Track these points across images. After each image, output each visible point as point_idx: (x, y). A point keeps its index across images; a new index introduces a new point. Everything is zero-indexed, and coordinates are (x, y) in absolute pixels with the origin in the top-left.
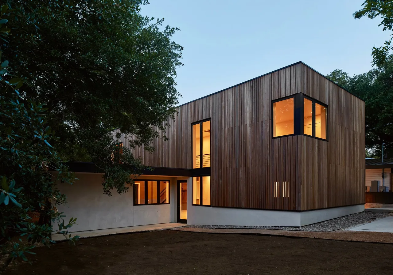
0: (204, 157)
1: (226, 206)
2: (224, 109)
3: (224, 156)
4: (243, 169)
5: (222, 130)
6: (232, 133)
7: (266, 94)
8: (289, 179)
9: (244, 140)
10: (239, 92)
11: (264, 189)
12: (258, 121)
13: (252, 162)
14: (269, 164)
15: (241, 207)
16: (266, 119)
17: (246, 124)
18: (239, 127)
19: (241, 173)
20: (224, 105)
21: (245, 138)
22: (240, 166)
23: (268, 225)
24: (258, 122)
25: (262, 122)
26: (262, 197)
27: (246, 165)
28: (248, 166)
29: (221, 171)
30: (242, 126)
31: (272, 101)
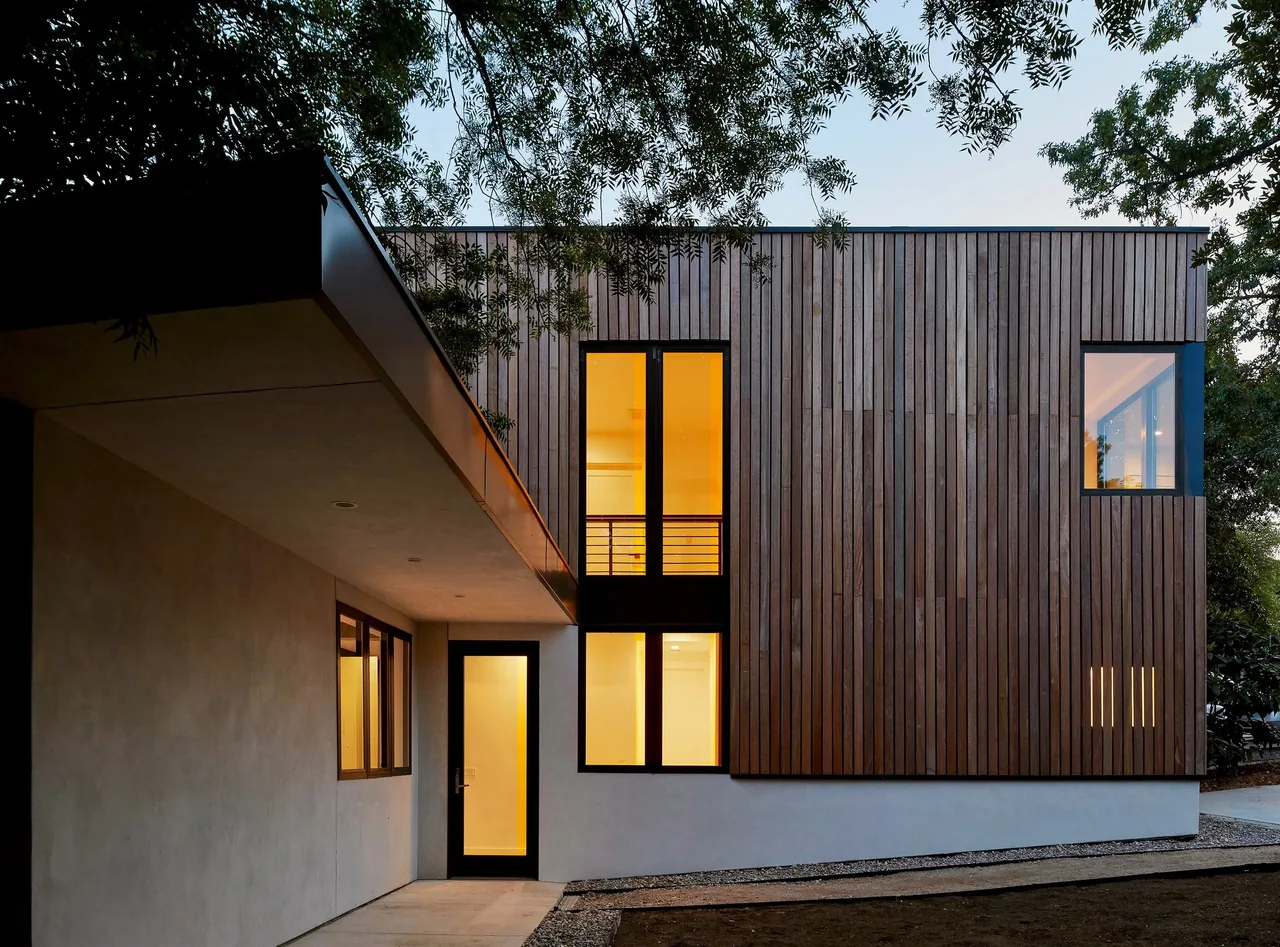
0: (669, 530)
1: (827, 770)
2: (818, 320)
3: (817, 536)
4: (931, 605)
5: (807, 413)
6: (868, 437)
7: (1055, 310)
8: (1159, 656)
9: (942, 482)
10: (910, 260)
11: (1044, 694)
12: (1013, 407)
13: (982, 578)
14: (1065, 595)
15: (921, 771)
16: (1054, 411)
17: (951, 409)
18: (914, 418)
19: (919, 624)
20: (817, 299)
21: (945, 470)
22: (918, 590)
23: (1060, 841)
24: (1014, 417)
25: (1034, 421)
26: (1035, 729)
27: (951, 587)
28: (961, 594)
29: (796, 608)
30: (930, 418)
31: (1083, 344)
